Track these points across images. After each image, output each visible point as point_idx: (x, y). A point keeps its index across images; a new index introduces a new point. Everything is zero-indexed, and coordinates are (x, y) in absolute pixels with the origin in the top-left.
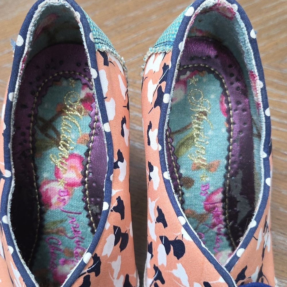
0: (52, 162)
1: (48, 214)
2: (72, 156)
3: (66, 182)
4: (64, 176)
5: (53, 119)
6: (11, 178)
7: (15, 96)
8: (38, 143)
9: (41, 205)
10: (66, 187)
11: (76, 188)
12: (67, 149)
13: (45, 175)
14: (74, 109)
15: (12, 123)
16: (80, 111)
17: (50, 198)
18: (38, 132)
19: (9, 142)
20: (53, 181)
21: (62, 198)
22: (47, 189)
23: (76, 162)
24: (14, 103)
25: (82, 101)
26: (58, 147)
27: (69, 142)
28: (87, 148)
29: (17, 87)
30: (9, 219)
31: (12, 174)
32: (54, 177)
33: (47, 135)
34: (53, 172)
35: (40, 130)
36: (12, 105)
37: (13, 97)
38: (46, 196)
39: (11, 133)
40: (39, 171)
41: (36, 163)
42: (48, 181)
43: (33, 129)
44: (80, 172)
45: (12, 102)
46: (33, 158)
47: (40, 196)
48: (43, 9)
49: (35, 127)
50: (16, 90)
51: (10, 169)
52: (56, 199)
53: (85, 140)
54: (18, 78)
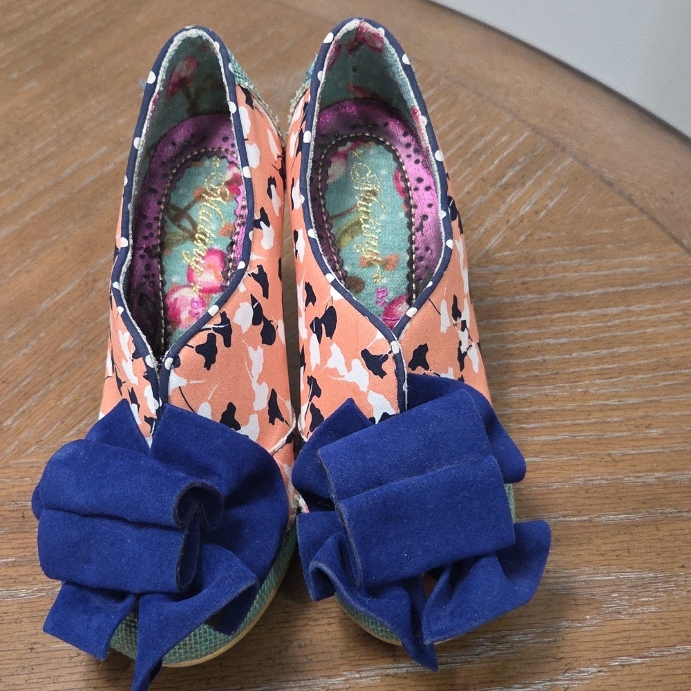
0: (184, 261)
1: (176, 336)
2: (211, 252)
3: (202, 288)
4: (199, 279)
5: (189, 207)
6: (127, 249)
7: (141, 143)
8: (168, 236)
9: (167, 323)
10: (201, 294)
11: (214, 295)
12: (205, 244)
13: (175, 279)
14: (217, 193)
15: (134, 178)
16: (223, 195)
17: (177, 313)
18: (169, 223)
19: (130, 202)
20: (184, 286)
21: (195, 311)
22: (176, 300)
23: (216, 260)
24: (139, 152)
25: (228, 184)
26: (193, 241)
27: (208, 235)
28: (230, 241)
29: (144, 131)
31: (129, 243)
32: (185, 281)
33: (179, 226)
34: (184, 271)
35: (171, 220)
36: (137, 153)
37: (139, 145)
38: (174, 309)
39: (133, 192)
40: (167, 273)
41: (164, 263)
42: (178, 287)
43: (163, 219)
44: (220, 273)
45: (137, 150)
46: (160, 256)
47: (166, 309)
48: (180, 43)
49: (166, 218)
50: (143, 135)
51: (128, 238)
52: (187, 312)
53: (229, 231)
54: (146, 121)
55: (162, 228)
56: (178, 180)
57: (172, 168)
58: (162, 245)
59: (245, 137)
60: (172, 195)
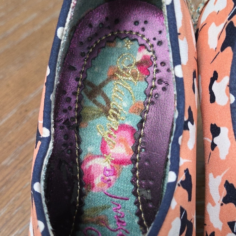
0: (98, 134)
1: (90, 197)
2: (122, 127)
3: (113, 159)
4: (111, 151)
5: (103, 84)
7: (65, 33)
8: (85, 110)
9: (82, 185)
10: (113, 164)
11: (124, 166)
12: (117, 120)
13: (90, 149)
14: (128, 73)
15: (57, 69)
16: (134, 75)
17: (92, 178)
18: (86, 98)
19: (52, 92)
20: (98, 156)
21: (107, 178)
22: (91, 166)
23: (126, 135)
24: (62, 42)
25: (138, 64)
26: (107, 116)
27: (120, 111)
28: (140, 118)
29: (68, 20)
30: (42, 188)
32: (99, 152)
33: (95, 102)
34: (98, 143)
35: (87, 95)
36: (60, 44)
37: (62, 35)
38: (88, 175)
39: (55, 82)
40: (83, 143)
41: (81, 134)
42: (93, 157)
43: (80, 94)
44: (130, 147)
45: (60, 40)
47: (81, 173)
49: (83, 93)
50: (67, 24)
52: (100, 178)
53: (139, 108)
54: (71, 10)
55: (79, 102)
56: (94, 59)
57: (89, 48)
58: (79, 118)
59: (178, 31)
60: (88, 73)
